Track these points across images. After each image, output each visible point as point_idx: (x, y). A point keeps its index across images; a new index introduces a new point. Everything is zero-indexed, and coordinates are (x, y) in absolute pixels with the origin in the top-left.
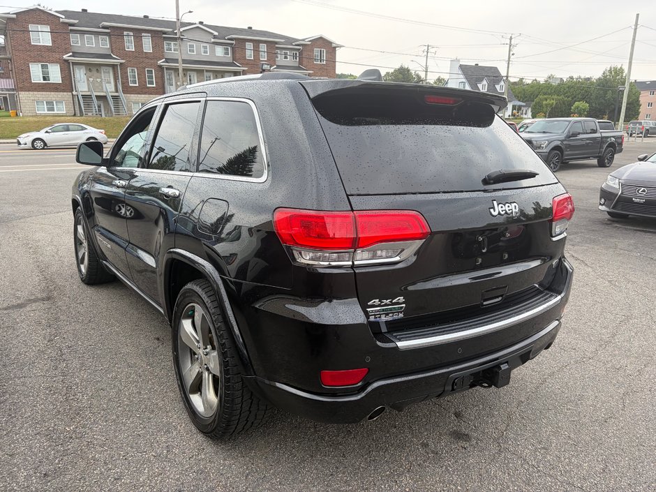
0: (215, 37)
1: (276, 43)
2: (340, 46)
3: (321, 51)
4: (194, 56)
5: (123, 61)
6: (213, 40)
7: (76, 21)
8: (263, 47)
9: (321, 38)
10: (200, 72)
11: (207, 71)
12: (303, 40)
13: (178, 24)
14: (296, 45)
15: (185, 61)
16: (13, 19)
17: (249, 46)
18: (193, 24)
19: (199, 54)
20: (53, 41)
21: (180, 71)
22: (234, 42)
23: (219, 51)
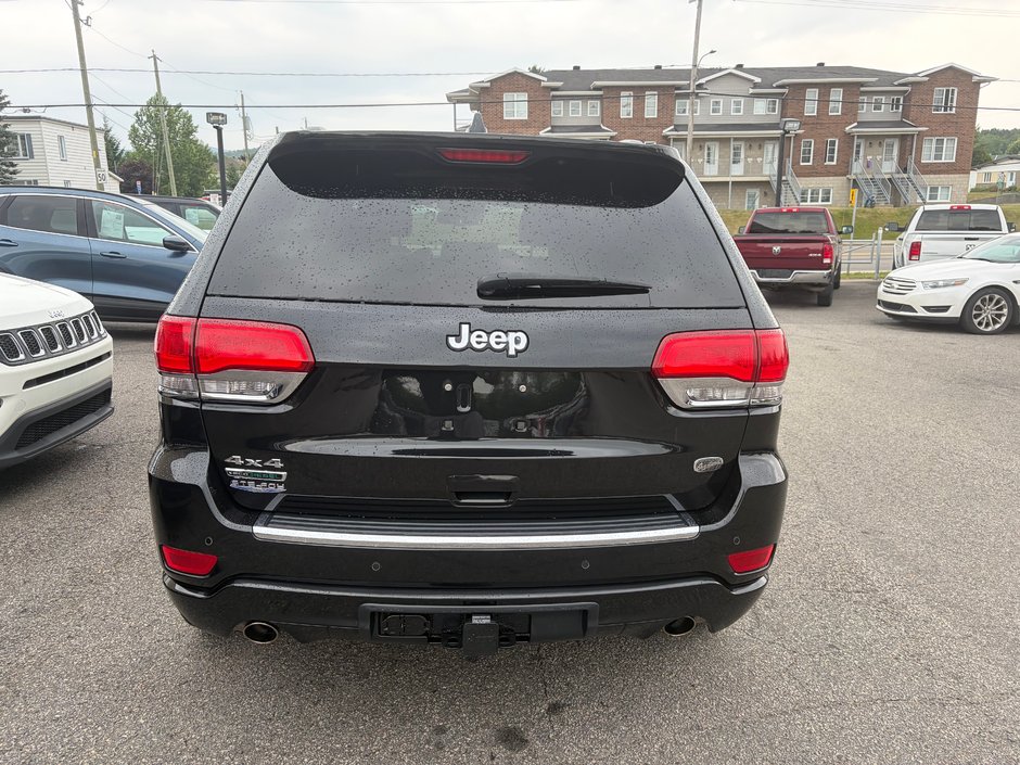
0: (756, 86)
1: (862, 84)
2: (988, 80)
3: (947, 91)
4: (719, 118)
5: (615, 133)
6: (751, 91)
7: (559, 84)
8: (837, 95)
9: (951, 69)
10: (724, 141)
11: (735, 139)
12: (915, 75)
13: (694, 73)
14: (900, 85)
15: (697, 127)
16: (487, 88)
17: (813, 94)
18: (721, 70)
19: (727, 113)
20: (530, 113)
21: (689, 141)
22: (786, 91)
23: (760, 108)
